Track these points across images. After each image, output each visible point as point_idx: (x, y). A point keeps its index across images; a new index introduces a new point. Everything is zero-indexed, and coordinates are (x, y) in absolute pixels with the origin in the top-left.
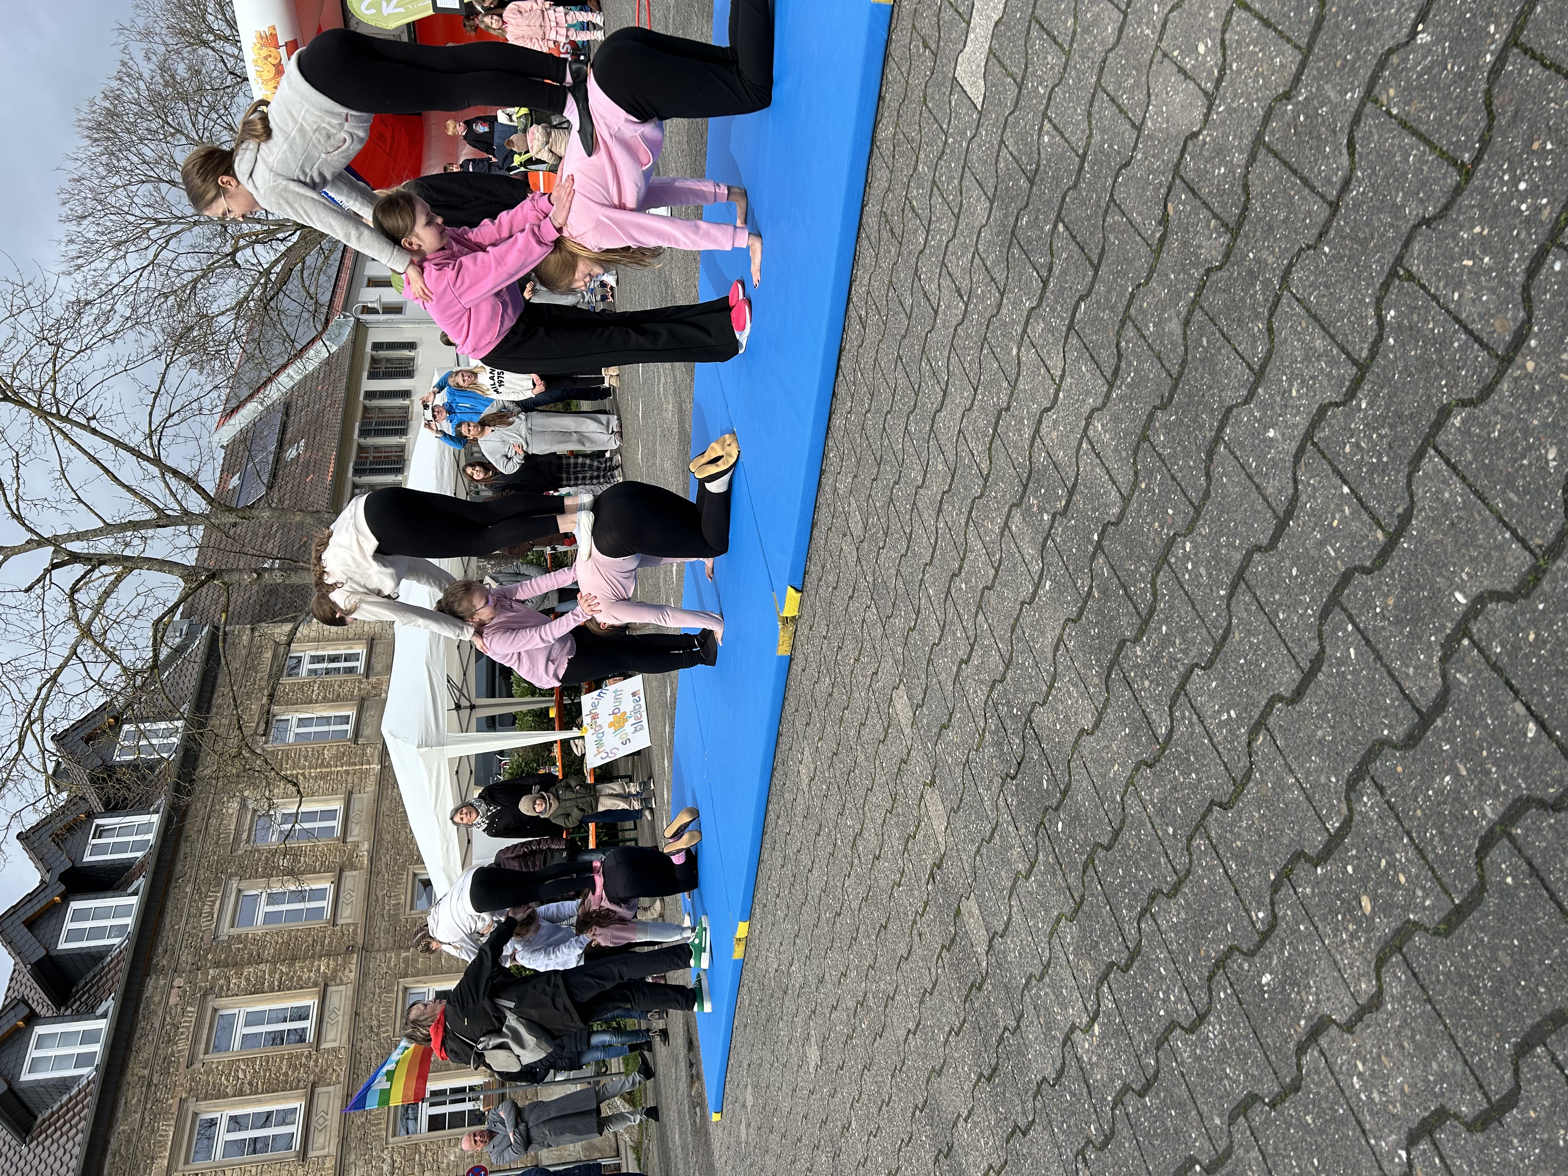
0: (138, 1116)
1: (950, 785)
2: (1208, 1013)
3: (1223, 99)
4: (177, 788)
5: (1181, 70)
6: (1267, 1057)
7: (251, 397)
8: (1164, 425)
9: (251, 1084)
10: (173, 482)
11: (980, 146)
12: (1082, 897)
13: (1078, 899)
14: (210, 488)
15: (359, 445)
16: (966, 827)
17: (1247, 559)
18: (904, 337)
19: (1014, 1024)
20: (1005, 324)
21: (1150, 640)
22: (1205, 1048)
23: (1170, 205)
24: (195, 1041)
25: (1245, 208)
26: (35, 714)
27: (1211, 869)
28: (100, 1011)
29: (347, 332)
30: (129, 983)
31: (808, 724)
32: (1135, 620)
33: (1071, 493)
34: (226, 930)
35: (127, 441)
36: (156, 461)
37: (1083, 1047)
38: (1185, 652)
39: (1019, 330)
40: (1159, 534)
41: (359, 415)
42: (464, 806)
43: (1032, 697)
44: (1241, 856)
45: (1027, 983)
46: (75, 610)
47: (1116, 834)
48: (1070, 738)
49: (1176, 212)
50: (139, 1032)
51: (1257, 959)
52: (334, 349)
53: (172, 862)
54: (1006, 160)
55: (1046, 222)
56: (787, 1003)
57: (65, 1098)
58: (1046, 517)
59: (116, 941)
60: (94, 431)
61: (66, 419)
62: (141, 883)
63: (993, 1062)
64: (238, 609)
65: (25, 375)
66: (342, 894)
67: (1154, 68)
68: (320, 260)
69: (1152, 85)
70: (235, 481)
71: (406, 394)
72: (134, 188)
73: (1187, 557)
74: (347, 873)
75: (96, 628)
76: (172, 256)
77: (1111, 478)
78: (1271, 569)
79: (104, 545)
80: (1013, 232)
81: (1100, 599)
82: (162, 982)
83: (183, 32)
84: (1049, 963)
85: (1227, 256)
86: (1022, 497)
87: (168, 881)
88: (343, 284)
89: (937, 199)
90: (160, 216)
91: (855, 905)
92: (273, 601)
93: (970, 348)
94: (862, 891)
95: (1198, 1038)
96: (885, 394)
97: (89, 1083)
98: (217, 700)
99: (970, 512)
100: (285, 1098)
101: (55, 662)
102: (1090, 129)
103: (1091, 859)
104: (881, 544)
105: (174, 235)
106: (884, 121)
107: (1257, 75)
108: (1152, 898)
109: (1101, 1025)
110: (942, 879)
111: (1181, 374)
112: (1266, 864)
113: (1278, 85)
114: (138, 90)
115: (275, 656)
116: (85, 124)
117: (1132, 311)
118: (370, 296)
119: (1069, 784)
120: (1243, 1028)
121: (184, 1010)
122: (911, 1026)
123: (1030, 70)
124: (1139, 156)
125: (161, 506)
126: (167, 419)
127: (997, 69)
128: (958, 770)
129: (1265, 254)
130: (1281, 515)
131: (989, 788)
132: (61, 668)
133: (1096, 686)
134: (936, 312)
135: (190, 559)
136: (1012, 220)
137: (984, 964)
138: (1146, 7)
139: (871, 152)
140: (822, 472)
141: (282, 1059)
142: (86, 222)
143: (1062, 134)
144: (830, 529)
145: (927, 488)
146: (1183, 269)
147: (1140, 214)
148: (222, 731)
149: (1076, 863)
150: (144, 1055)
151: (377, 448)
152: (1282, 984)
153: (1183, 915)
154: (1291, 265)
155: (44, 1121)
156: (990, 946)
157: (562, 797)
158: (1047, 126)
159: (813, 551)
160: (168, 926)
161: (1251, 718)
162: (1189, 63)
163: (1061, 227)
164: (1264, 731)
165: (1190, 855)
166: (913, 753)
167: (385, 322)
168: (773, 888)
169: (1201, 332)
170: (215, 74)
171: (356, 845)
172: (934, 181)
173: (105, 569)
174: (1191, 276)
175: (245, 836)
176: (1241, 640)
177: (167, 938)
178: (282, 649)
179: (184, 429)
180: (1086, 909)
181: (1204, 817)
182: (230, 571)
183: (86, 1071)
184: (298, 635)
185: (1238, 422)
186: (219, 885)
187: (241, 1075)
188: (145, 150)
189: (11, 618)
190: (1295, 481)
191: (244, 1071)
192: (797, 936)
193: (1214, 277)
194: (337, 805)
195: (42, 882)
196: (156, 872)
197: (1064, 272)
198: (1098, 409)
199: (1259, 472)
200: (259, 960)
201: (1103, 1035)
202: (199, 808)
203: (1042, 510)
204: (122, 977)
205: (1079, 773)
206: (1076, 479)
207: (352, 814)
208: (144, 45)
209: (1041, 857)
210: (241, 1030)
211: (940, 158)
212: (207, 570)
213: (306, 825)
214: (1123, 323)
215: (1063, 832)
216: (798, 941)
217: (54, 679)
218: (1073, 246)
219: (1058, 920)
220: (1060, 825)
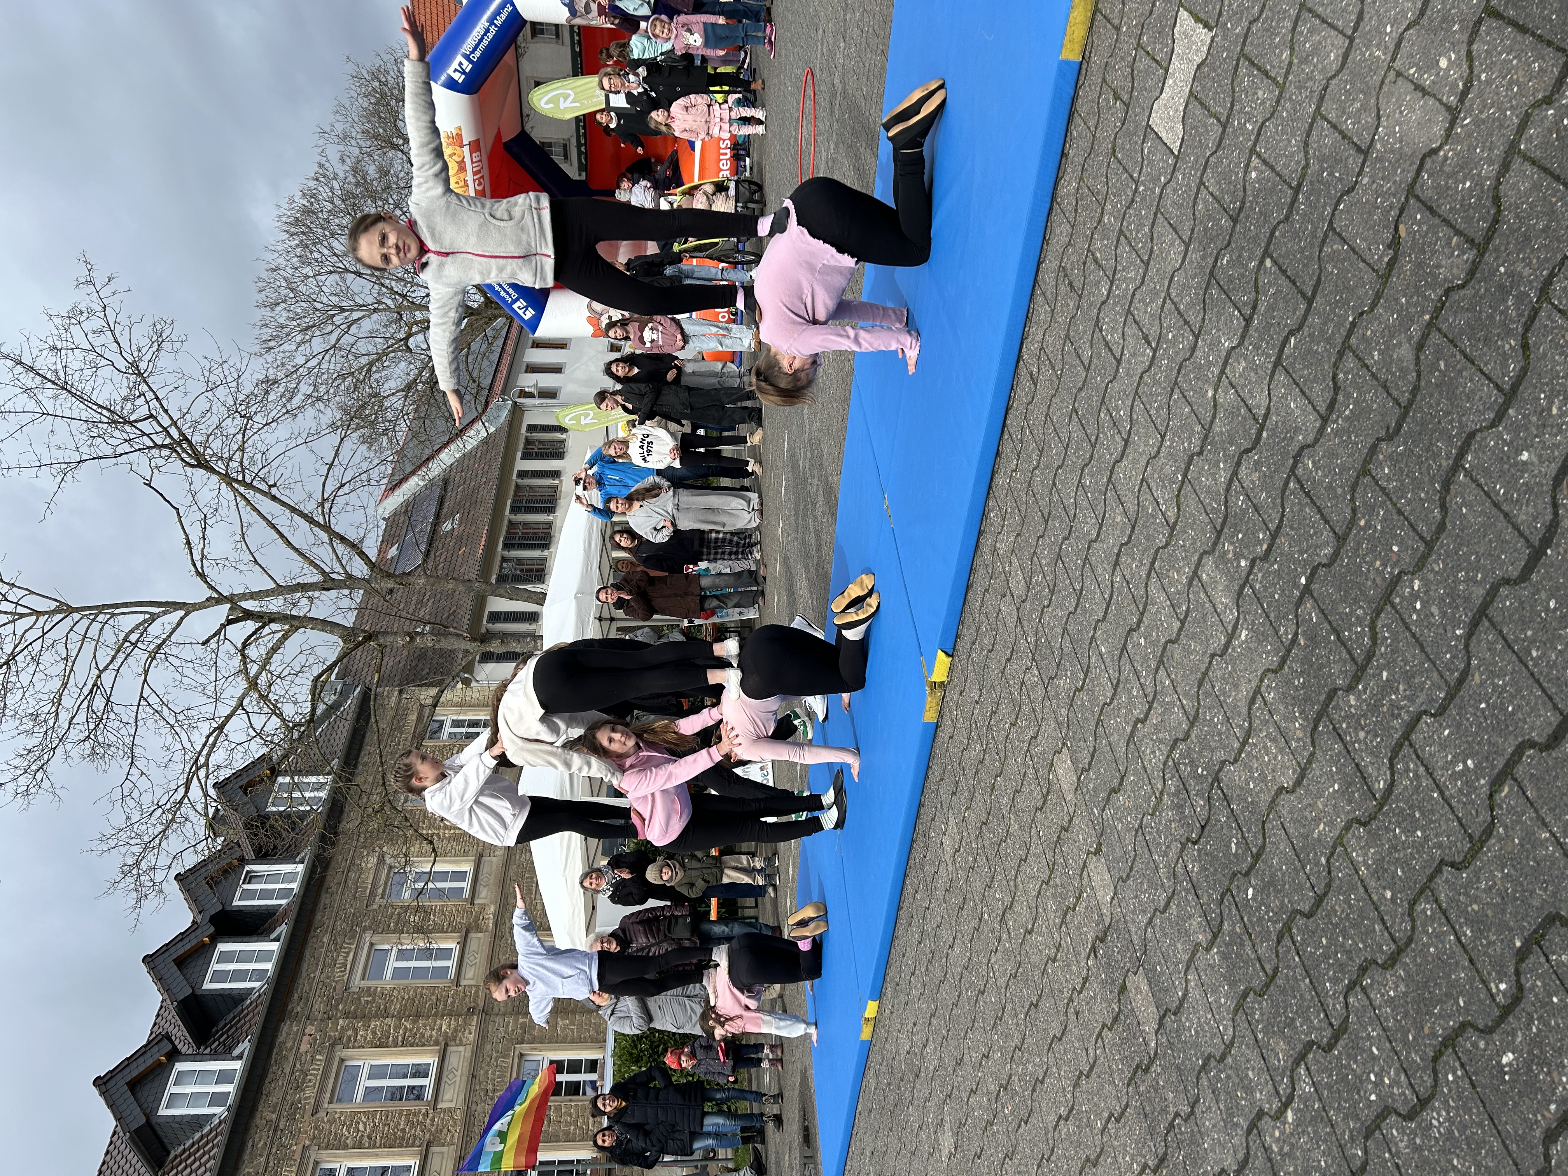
0: (263, 1159)
1: (1119, 853)
2: (1432, 1097)
3: (1470, 112)
4: (323, 838)
5: (1419, 88)
6: (1506, 1147)
7: (413, 473)
8: (1390, 457)
9: (370, 1137)
10: (340, 548)
11: (1175, 191)
12: (1276, 970)
13: (1270, 972)
14: (373, 554)
15: (510, 521)
16: (1136, 897)
17: (1493, 593)
18: (1080, 389)
19: (1187, 1109)
20: (1200, 367)
21: (1367, 689)
22: (1426, 1136)
23: (1402, 228)
24: (321, 1089)
25: (1496, 221)
26: (202, 760)
27: (1439, 936)
28: (236, 1052)
29: (505, 413)
30: (264, 1027)
31: (954, 793)
32: (1350, 667)
33: (1274, 536)
34: (357, 982)
35: (302, 508)
36: (326, 528)
37: (1272, 1136)
38: (1411, 699)
39: (1216, 371)
40: (1380, 573)
41: (512, 493)
42: (592, 871)
43: (1221, 755)
44: (1478, 922)
45: (1204, 1065)
46: (245, 664)
47: (1320, 900)
48: (1266, 798)
49: (1408, 233)
50: (270, 1076)
51: (1496, 1037)
52: (492, 430)
53: (313, 912)
54: (1205, 201)
55: (1250, 259)
56: (918, 1086)
57: (197, 1136)
58: (1243, 563)
59: (256, 985)
60: (274, 498)
61: (250, 486)
62: (283, 929)
63: (1161, 1151)
64: (388, 672)
65: (216, 445)
66: (466, 955)
67: (1385, 88)
68: (484, 346)
69: (1382, 106)
70: (393, 552)
71: (556, 474)
72: (323, 278)
73: (1415, 596)
74: (472, 935)
75: (262, 681)
76: (352, 340)
77: (1323, 517)
78: (1521, 603)
79: (275, 605)
80: (1211, 273)
81: (1306, 646)
82: (295, 1029)
83: (376, 137)
84: (1232, 1043)
85: (1471, 273)
86: (1215, 544)
87: (308, 931)
88: (504, 369)
89: (1124, 248)
90: (344, 304)
91: (1002, 982)
92: (420, 666)
93: (1160, 394)
94: (1010, 969)
95: (1419, 1126)
96: (1056, 449)
97: (220, 1123)
98: (364, 758)
99: (1153, 563)
100: (401, 1155)
101: (225, 711)
102: (1307, 159)
103: (1287, 928)
104: (1046, 603)
105: (355, 321)
106: (1067, 177)
107: (1511, 83)
108: (1363, 970)
109: (1296, 1111)
110: (1105, 954)
111: (1411, 402)
112: (1511, 930)
113: (1537, 90)
114: (332, 189)
115: (420, 717)
116: (284, 219)
117: (1353, 341)
118: (528, 381)
119: (1263, 846)
120: (1476, 1113)
121: (313, 1058)
122: (1063, 1111)
123: (1237, 107)
124: (1366, 181)
125: (327, 570)
126: (339, 488)
127: (1199, 111)
128: (1129, 837)
129: (1519, 267)
130: (1537, 543)
131: (1165, 854)
132: (228, 718)
133: (1298, 740)
134: (1119, 362)
135: (349, 620)
136: (1211, 261)
137: (1153, 1044)
138: (1377, 29)
139: (1051, 209)
140: (980, 533)
141: (401, 1115)
142: (278, 308)
143: (1272, 168)
144: (987, 591)
145: (1103, 541)
146: (1418, 291)
147: (1364, 239)
148: (366, 787)
149: (1268, 932)
150: (273, 1099)
151: (526, 524)
152: (1528, 1064)
153: (1402, 988)
154: (1552, 275)
155: (176, 1157)
156: (1161, 1024)
157: (688, 866)
158: (1255, 161)
159: (966, 614)
160: (304, 974)
161: (1493, 767)
162: (1427, 80)
163: (1268, 263)
164: (1510, 782)
165: (1413, 921)
166: (1076, 820)
167: (541, 406)
168: (907, 965)
169: (1438, 354)
170: (402, 175)
171: (483, 907)
172: (1121, 231)
173: (274, 626)
174: (1427, 298)
175: (380, 891)
176: (1482, 684)
177: (303, 986)
178: (427, 711)
179: (353, 498)
180: (1280, 982)
181: (1431, 878)
182: (385, 633)
183: (218, 1110)
184: (442, 699)
185: (1483, 447)
186: (353, 937)
187: (361, 1127)
188: (335, 244)
189: (187, 672)
190: (1555, 505)
191: (365, 1124)
192: (932, 1016)
193: (1455, 296)
194: (467, 867)
195: (194, 923)
196: (297, 921)
197: (1271, 308)
198: (1309, 446)
199: (1507, 497)
200: (386, 1014)
201: (1298, 1123)
202: (340, 861)
203: (1238, 556)
204: (259, 1020)
205: (1275, 835)
206: (1281, 521)
207: (481, 877)
208: (341, 148)
209: (1226, 926)
210: (365, 1083)
211: (1129, 207)
212: (364, 631)
213: (440, 885)
214: (1341, 354)
215: (1254, 898)
216: (934, 1021)
217: (221, 728)
218: (1282, 281)
219: (1245, 995)
220: (1250, 891)
